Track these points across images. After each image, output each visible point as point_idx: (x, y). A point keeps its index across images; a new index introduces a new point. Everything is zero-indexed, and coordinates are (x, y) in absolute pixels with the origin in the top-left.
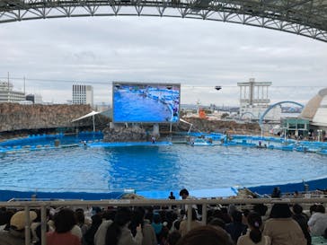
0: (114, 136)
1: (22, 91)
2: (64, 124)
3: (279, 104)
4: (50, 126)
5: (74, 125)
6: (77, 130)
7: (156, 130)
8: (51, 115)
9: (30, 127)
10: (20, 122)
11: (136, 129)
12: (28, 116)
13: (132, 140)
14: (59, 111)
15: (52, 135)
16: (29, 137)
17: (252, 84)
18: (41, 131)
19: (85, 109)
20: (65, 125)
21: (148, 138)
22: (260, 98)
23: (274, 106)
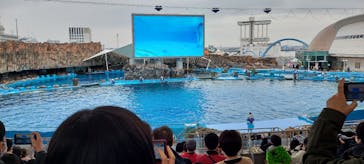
0: (135, 73)
1: (15, 34)
2: (76, 63)
3: (278, 42)
4: (60, 66)
5: (86, 65)
6: (90, 70)
7: (180, 66)
8: (60, 54)
9: (38, 68)
10: (27, 62)
11: (159, 65)
12: (36, 54)
13: (155, 77)
14: (68, 50)
15: (63, 76)
16: (38, 78)
17: (252, 23)
18: (51, 71)
19: (95, 48)
20: (76, 65)
21: (172, 75)
22: (260, 36)
23: (274, 44)
